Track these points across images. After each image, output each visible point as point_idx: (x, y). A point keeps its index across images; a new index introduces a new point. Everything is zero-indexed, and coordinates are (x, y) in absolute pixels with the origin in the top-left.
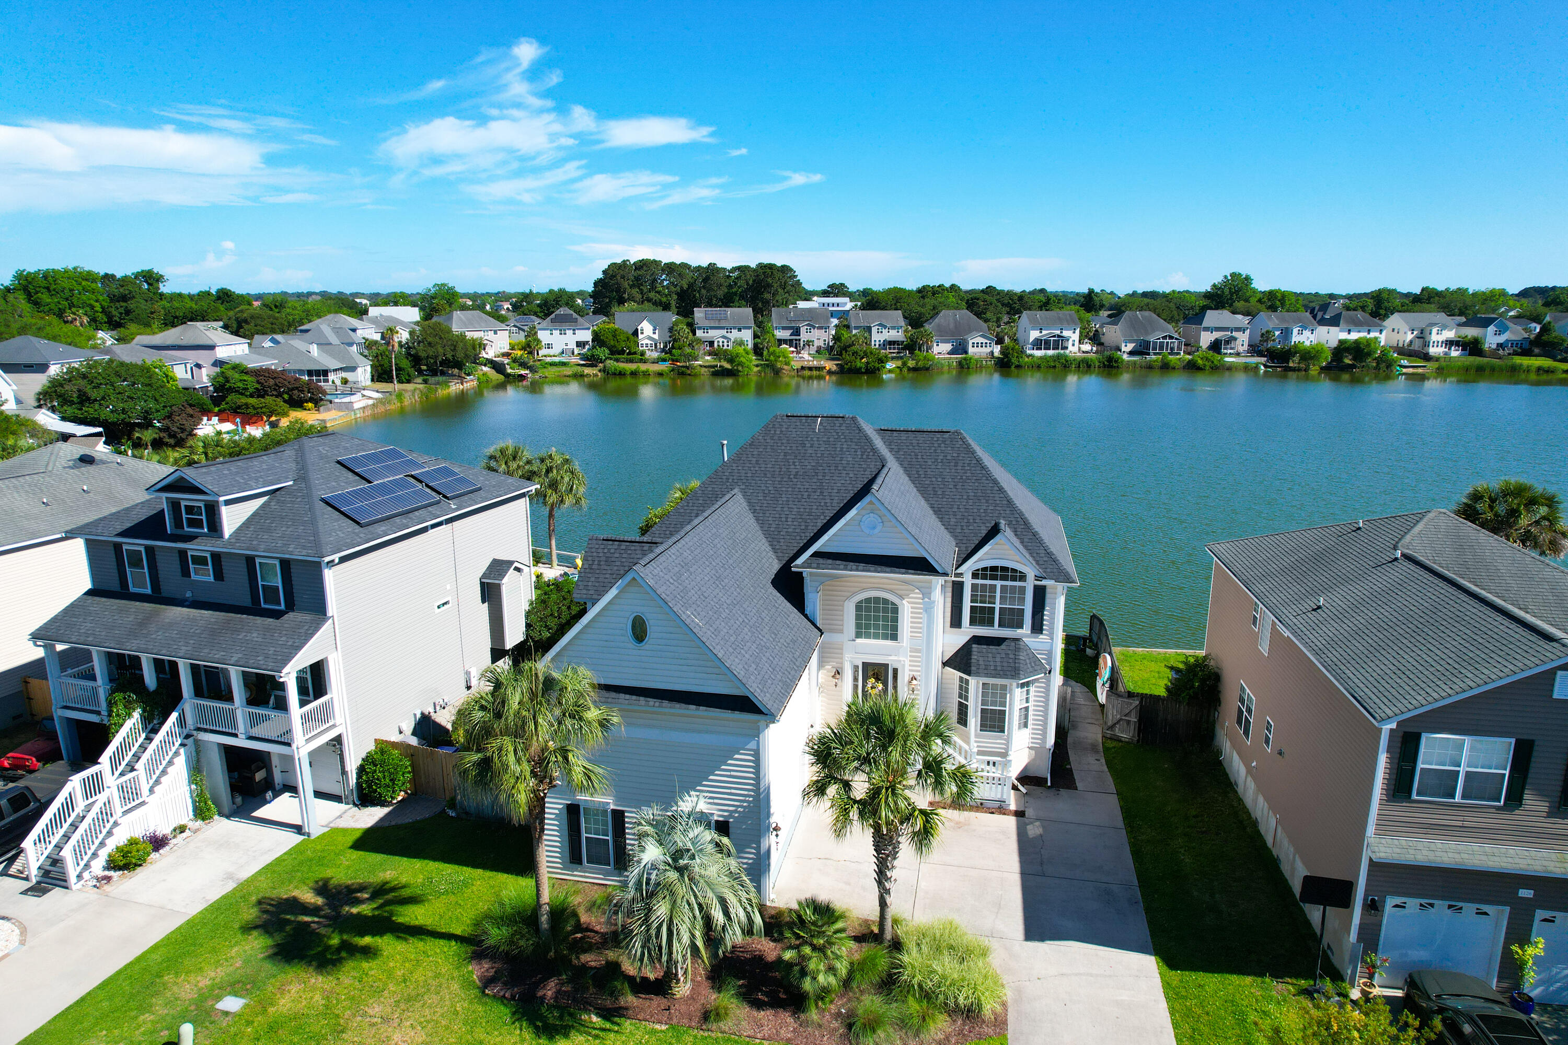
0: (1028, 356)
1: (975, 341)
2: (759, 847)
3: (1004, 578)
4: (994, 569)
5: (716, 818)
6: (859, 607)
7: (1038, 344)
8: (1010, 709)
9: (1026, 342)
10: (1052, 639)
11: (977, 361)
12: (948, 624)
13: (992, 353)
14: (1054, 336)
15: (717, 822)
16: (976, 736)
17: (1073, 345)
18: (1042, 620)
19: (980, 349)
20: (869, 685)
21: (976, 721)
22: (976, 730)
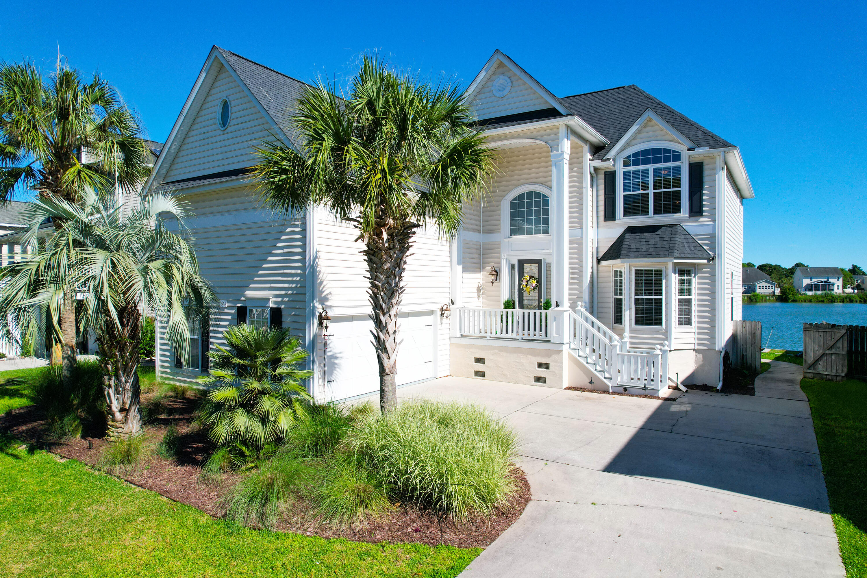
0: (801, 295)
1: (761, 285)
2: (305, 337)
3: (657, 161)
4: (646, 152)
5: (271, 305)
6: (513, 205)
7: (809, 287)
8: (667, 298)
9: (800, 287)
10: (714, 220)
11: (762, 297)
12: (602, 217)
13: (774, 292)
14: (822, 282)
15: (272, 309)
16: (632, 331)
17: (838, 289)
18: (701, 200)
19: (764, 290)
20: (524, 283)
21: (630, 315)
22: (630, 325)
